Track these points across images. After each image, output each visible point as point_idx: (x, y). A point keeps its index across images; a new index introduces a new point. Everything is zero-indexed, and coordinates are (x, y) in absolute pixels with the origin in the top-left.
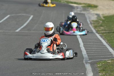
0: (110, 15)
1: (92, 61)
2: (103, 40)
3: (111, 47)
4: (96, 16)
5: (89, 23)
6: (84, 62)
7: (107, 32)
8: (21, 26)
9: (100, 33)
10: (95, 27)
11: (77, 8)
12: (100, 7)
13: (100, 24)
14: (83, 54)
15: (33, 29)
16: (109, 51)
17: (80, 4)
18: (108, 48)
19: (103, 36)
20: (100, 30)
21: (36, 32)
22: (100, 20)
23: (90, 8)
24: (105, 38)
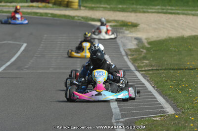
0: (160, 39)
1: (128, 118)
2: (147, 82)
3: (161, 94)
4: (135, 42)
5: (123, 53)
6: (113, 121)
7: (154, 68)
9: (142, 71)
10: (134, 61)
12: (141, 26)
13: (143, 55)
14: (112, 107)
15: (27, 67)
16: (157, 101)
18: (156, 97)
19: (148, 76)
20: (142, 65)
21: (32, 71)
22: (143, 48)
23: (124, 28)
24: (150, 79)
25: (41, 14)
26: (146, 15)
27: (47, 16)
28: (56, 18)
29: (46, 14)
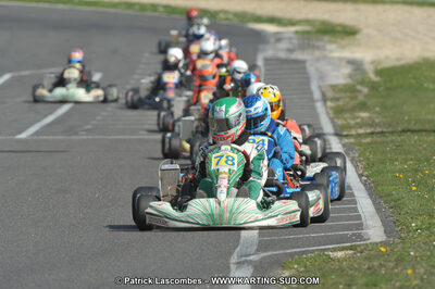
0: (403, 62)
1: (269, 253)
3: (371, 192)
4: (347, 70)
5: (317, 95)
6: (234, 259)
7: (379, 130)
8: (46, 116)
9: (346, 136)
10: (338, 112)
11: (279, 40)
12: (365, 31)
13: (361, 98)
15: (89, 127)
16: (356, 210)
17: (291, 23)
18: (357, 199)
19: (357, 148)
20: (352, 122)
21: (96, 137)
22: (362, 83)
23: (326, 38)
24: (360, 156)
25: (143, 7)
26: (380, 8)
27: (155, 11)
28: (173, 16)
29: (154, 7)
